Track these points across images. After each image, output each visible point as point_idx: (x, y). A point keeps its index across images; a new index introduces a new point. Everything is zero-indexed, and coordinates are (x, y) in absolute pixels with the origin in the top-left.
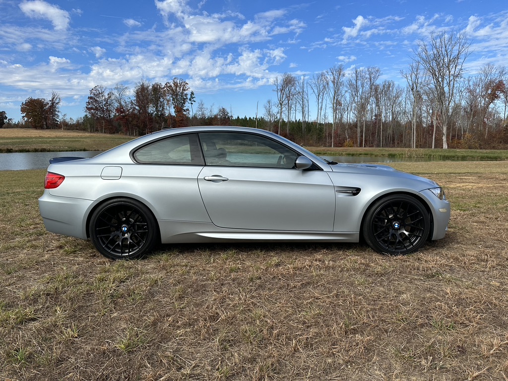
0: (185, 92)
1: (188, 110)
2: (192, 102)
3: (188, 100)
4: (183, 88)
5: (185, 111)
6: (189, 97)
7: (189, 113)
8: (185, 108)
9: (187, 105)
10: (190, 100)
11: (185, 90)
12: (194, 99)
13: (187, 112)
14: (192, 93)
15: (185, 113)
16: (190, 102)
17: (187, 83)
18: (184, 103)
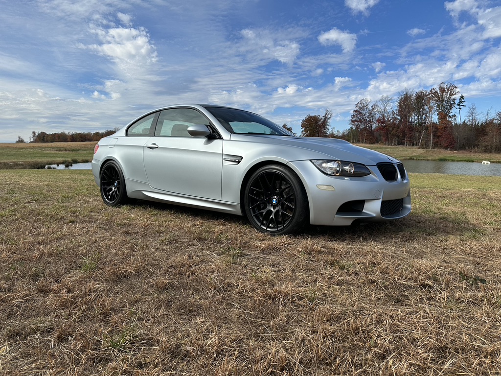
0: (453, 97)
1: (454, 116)
2: (461, 107)
3: (456, 105)
4: (451, 92)
5: (450, 117)
6: (457, 101)
7: (455, 119)
8: (451, 114)
9: (454, 111)
10: (458, 105)
11: (453, 95)
12: (464, 104)
13: (454, 118)
14: (462, 97)
15: (450, 119)
16: (458, 107)
17: (456, 87)
18: (451, 109)
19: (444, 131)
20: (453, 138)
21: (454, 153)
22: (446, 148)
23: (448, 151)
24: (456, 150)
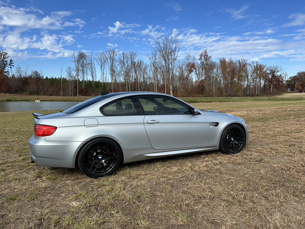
0: (6, 60)
1: (8, 72)
2: (11, 67)
3: (8, 65)
4: (4, 56)
5: (5, 72)
6: (8, 63)
7: (9, 74)
8: (5, 71)
9: (7, 69)
10: (10, 65)
11: (5, 58)
12: (13, 65)
13: (8, 73)
14: (11, 61)
15: (6, 74)
16: (10, 66)
17: (6, 53)
18: (5, 67)
19: (3, 81)
20: (10, 86)
21: (12, 96)
22: (6, 92)
23: (8, 95)
24: (12, 94)
